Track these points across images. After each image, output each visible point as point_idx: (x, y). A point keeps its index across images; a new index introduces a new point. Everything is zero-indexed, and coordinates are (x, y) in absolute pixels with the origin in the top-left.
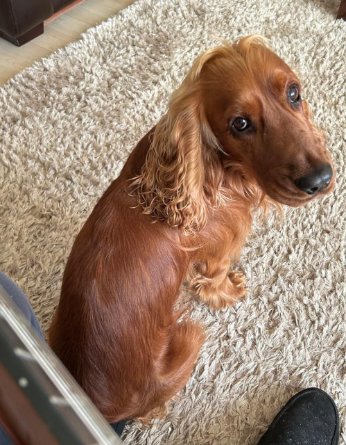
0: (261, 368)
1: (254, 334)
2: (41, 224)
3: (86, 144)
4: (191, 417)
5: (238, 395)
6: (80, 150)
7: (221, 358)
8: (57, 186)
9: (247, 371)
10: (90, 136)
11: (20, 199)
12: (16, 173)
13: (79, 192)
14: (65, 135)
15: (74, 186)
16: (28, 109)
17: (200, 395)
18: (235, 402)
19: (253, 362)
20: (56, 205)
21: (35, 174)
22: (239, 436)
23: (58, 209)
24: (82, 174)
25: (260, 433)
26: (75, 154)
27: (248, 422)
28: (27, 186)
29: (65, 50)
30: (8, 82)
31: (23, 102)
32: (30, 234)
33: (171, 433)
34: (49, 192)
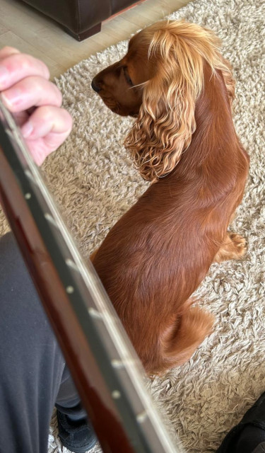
0: (255, 346)
1: (252, 316)
2: (81, 194)
3: (124, 130)
4: (188, 378)
5: (231, 367)
6: (119, 134)
7: (220, 331)
8: (97, 163)
9: (242, 347)
10: (129, 123)
11: (67, 171)
12: (66, 148)
13: (115, 170)
14: (108, 120)
15: (111, 165)
16: (81, 95)
17: (197, 361)
18: (227, 372)
19: (248, 340)
20: (95, 179)
21: (80, 151)
22: (228, 404)
23: (96, 182)
24: (118, 155)
25: (248, 404)
26: (115, 137)
27: (238, 392)
28: (73, 161)
29: (116, 47)
30: (68, 71)
31: (78, 88)
32: (72, 200)
33: (169, 389)
34: (90, 167)
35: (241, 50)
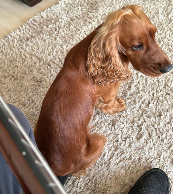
0: (132, 157)
1: (130, 141)
2: (37, 85)
3: (57, 50)
4: (98, 176)
5: (121, 168)
6: (55, 53)
7: (114, 150)
8: (44, 69)
9: (126, 157)
10: (59, 47)
11: (28, 74)
12: (27, 62)
13: (54, 71)
14: (49, 46)
15: (52, 69)
16: (34, 34)
17: (103, 167)
18: (119, 171)
19: (129, 154)
20: (44, 77)
21: (35, 63)
22: (120, 187)
23: (44, 78)
24: (55, 63)
25: (130, 187)
26: (53, 54)
27: (125, 181)
28: (31, 68)
29: (51, 8)
30: (26, 22)
31: (32, 31)
32: (32, 89)
33: (89, 182)
34: (41, 71)
35: (116, 5)
